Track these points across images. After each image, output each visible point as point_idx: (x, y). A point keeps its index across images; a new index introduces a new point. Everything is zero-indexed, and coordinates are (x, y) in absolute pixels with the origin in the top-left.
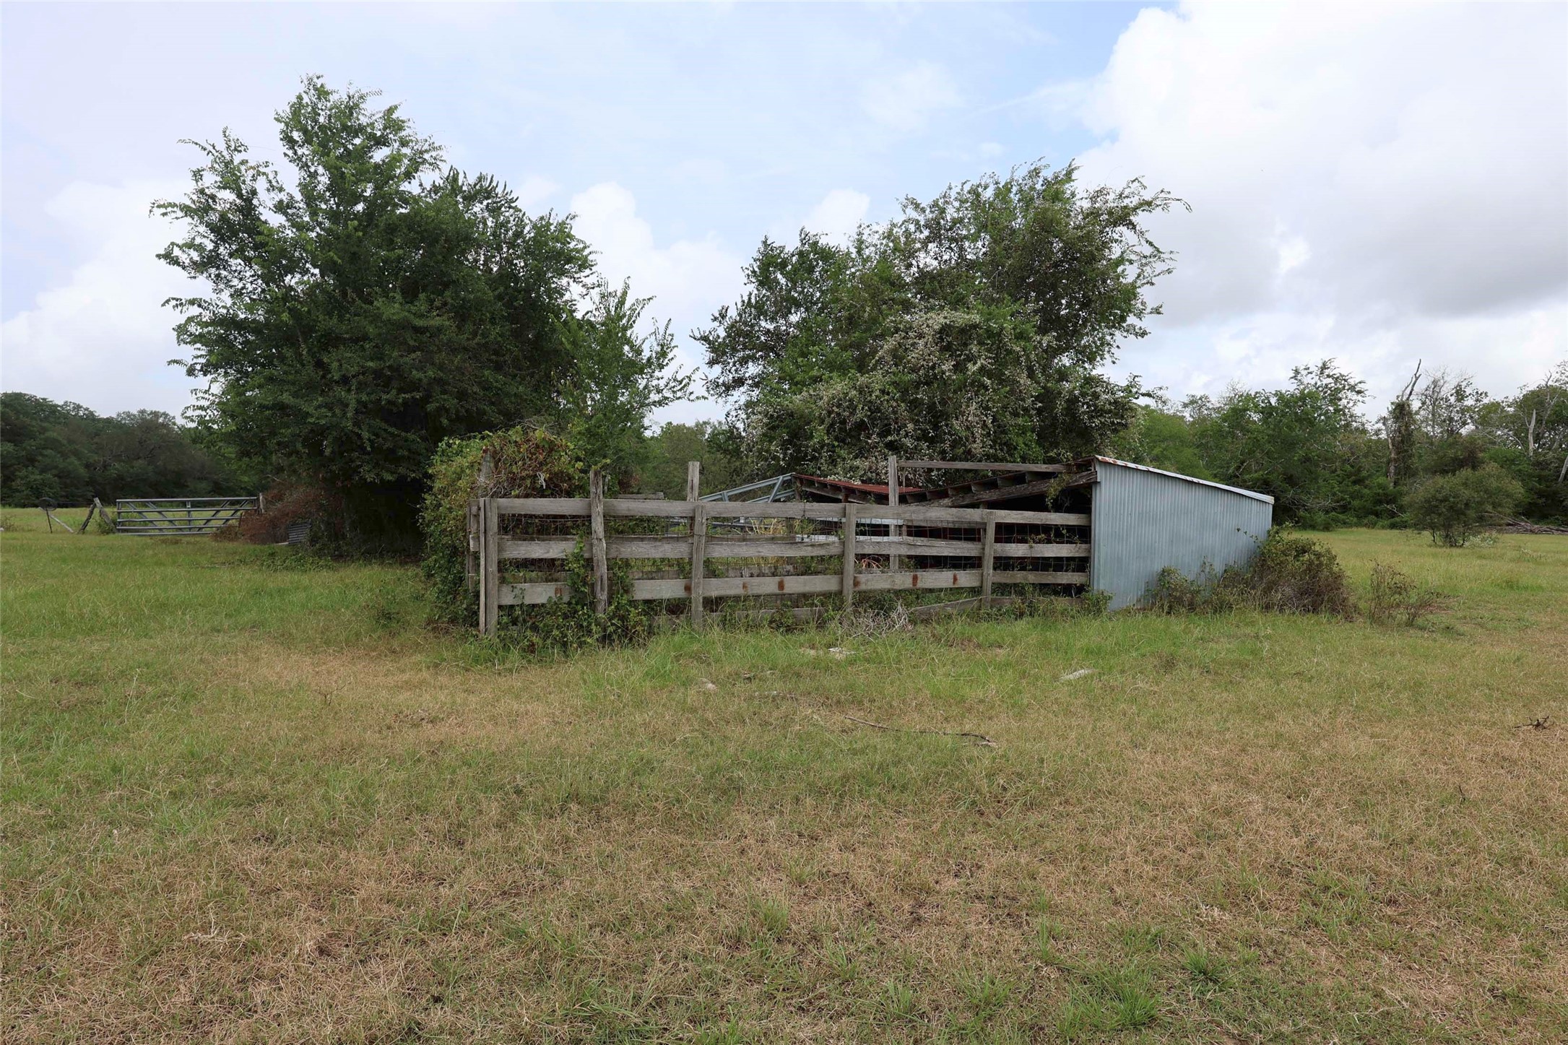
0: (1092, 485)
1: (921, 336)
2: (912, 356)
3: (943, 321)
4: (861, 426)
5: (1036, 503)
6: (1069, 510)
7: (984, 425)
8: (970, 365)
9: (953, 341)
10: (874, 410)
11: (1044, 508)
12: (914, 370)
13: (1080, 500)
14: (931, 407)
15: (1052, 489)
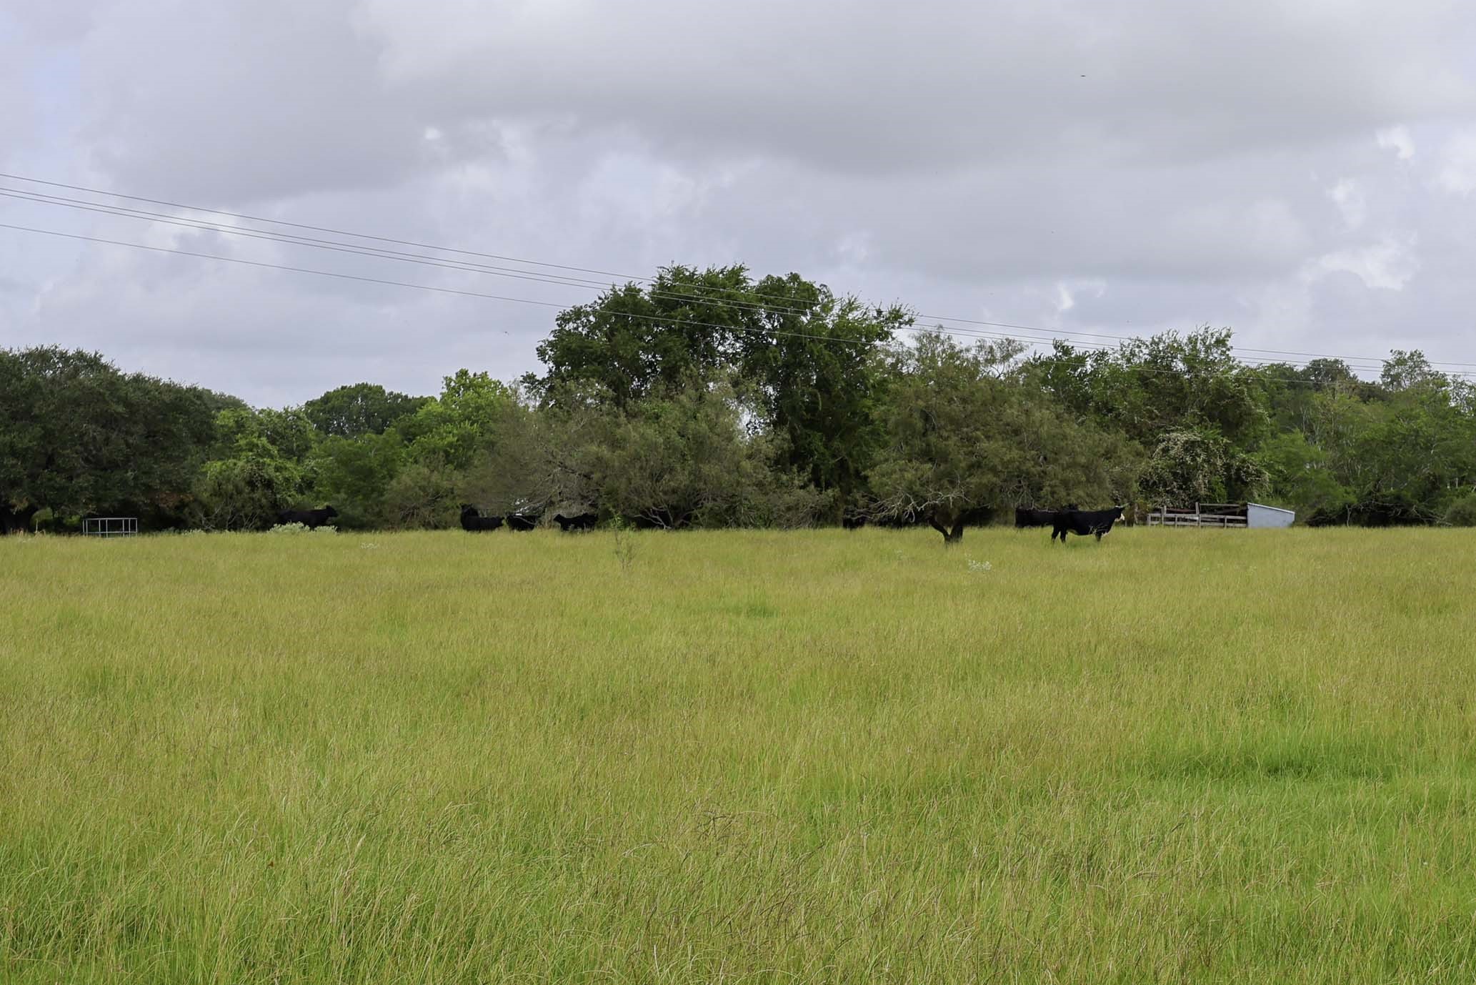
0: (1247, 509)
1: (1176, 444)
2: (1172, 453)
3: (1185, 439)
4: (1154, 483)
5: (1234, 514)
6: (1242, 516)
7: (1205, 484)
8: (1198, 459)
9: (1189, 446)
10: (1160, 477)
11: (1235, 515)
12: (1174, 459)
13: (1244, 513)
14: (1183, 476)
15: (1238, 510)
